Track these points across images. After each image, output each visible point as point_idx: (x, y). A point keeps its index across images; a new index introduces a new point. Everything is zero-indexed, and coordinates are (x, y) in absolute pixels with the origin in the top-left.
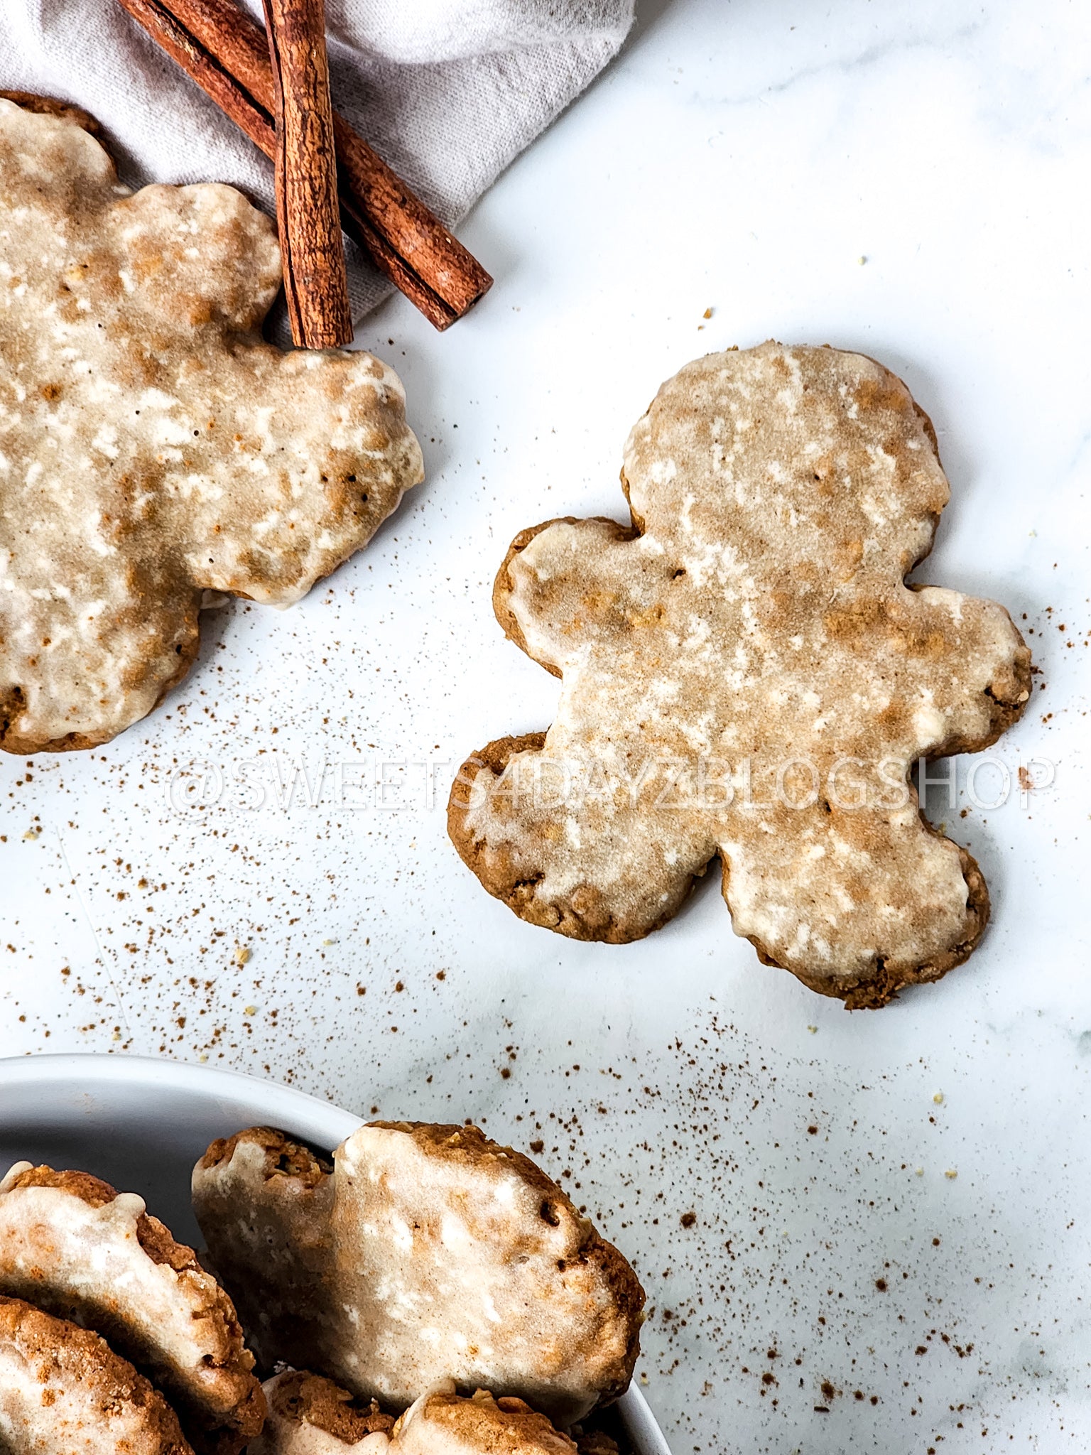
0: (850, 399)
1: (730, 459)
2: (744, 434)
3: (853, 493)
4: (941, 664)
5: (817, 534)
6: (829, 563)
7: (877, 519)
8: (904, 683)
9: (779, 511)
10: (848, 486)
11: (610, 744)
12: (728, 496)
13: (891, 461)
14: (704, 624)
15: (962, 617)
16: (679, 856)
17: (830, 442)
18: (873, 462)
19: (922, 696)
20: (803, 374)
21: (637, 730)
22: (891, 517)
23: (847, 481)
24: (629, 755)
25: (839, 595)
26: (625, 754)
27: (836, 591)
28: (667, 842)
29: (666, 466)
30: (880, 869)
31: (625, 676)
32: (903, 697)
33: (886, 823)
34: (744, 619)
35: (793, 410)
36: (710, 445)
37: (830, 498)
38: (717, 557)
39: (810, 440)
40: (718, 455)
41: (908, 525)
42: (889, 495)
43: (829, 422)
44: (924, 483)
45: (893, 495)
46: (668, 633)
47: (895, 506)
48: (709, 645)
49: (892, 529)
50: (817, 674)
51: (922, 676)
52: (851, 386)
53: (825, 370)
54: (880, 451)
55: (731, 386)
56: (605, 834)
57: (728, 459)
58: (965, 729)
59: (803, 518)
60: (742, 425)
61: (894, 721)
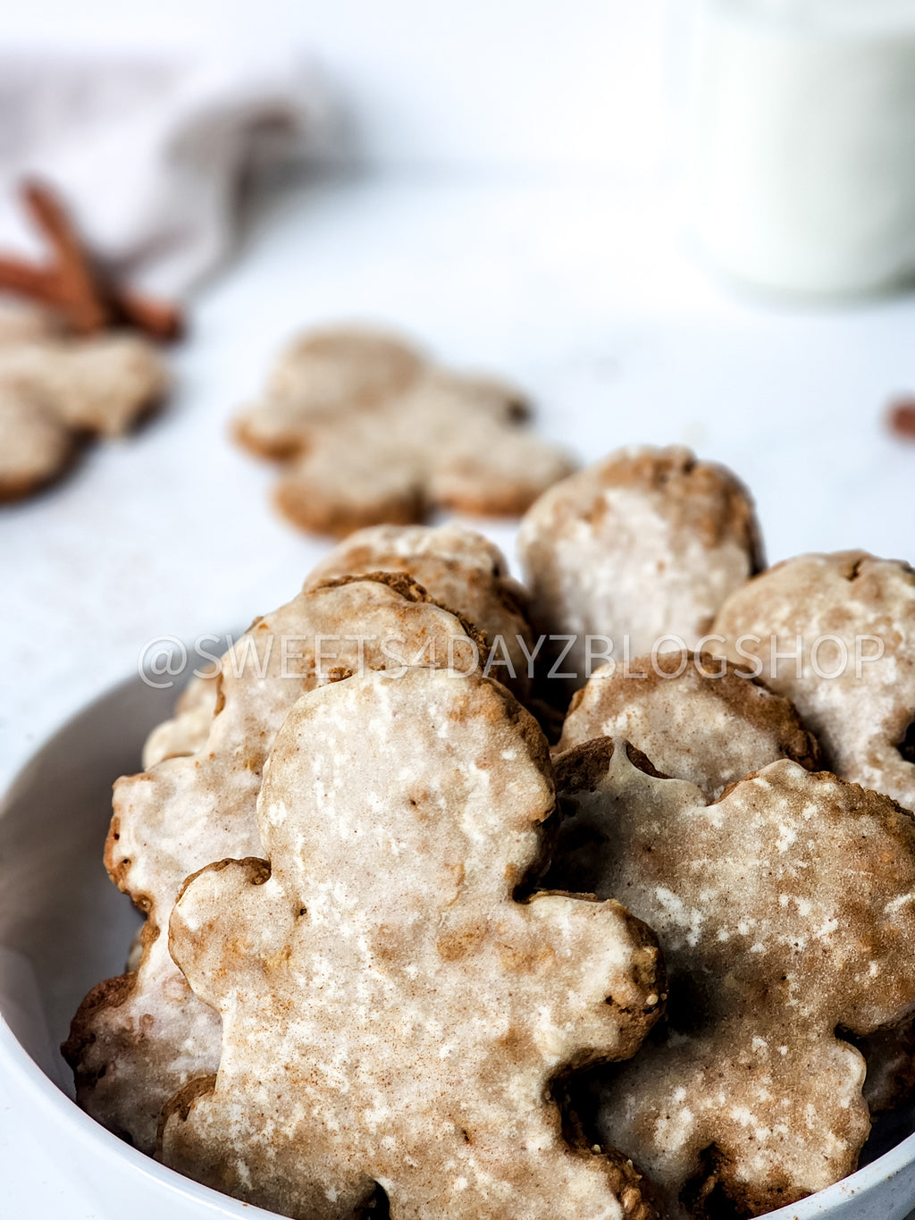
0: (440, 719)
1: (332, 795)
2: (342, 768)
3: (450, 815)
4: (554, 980)
5: (418, 859)
6: (434, 888)
7: (477, 837)
8: (519, 1002)
9: (380, 841)
10: (444, 807)
11: (261, 1087)
12: (333, 832)
13: (484, 776)
14: (325, 963)
15: (571, 927)
16: (339, 1193)
17: (422, 765)
18: (467, 780)
19: (540, 1014)
20: (392, 700)
21: (282, 1071)
22: (490, 832)
23: (442, 802)
24: (279, 1097)
25: (447, 918)
26: (276, 1096)
27: (444, 914)
28: (325, 1180)
29: (278, 808)
30: (524, 1198)
31: (267, 1019)
32: (520, 1016)
33: (524, 1149)
34: (361, 953)
35: (384, 737)
36: (312, 784)
37: (427, 822)
38: (330, 894)
39: (402, 766)
40: (321, 793)
41: (509, 838)
42: (487, 811)
43: (419, 747)
44: (520, 793)
45: (490, 810)
46: (296, 974)
47: (494, 820)
48: (332, 983)
49: (493, 845)
50: (435, 1002)
51: (536, 994)
52: (441, 704)
53: (414, 692)
54: (473, 767)
55: (328, 720)
56: (271, 1176)
57: (329, 795)
58: (591, 1042)
59: (403, 845)
60: (339, 759)
61: (515, 1045)
